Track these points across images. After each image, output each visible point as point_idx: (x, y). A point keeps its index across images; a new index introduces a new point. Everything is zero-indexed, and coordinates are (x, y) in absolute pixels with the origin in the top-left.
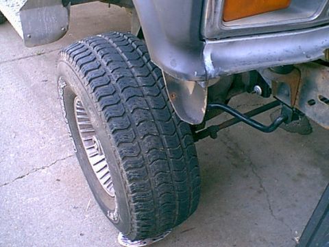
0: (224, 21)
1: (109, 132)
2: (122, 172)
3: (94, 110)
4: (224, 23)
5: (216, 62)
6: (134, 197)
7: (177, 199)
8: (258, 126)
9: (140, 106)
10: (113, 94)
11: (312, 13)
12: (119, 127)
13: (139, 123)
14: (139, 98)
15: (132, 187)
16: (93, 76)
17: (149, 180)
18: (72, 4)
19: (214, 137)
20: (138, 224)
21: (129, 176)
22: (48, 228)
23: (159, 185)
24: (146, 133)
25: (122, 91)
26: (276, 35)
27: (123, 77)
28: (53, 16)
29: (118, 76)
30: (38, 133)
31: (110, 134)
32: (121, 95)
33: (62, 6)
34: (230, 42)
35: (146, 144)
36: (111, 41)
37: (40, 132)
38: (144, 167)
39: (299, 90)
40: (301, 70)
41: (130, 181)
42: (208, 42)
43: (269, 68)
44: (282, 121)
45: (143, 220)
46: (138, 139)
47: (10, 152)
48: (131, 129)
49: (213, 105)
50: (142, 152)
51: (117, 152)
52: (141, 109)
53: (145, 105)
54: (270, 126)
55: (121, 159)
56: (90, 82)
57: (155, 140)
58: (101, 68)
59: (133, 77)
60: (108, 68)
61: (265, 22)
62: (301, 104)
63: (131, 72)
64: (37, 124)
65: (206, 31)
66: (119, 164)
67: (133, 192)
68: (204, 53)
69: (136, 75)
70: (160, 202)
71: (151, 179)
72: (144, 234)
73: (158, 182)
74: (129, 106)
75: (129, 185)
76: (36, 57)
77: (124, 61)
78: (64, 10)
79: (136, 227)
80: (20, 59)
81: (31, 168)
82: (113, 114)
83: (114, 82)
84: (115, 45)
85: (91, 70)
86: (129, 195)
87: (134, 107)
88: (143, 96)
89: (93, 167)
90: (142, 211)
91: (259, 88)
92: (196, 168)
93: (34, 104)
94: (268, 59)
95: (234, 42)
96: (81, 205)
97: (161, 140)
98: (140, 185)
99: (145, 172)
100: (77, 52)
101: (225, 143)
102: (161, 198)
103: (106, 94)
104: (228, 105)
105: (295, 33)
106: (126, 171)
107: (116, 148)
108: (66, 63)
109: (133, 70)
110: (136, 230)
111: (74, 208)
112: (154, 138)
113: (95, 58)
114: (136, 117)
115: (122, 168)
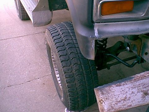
0: (102, 15)
1: (60, 61)
2: (64, 79)
3: (55, 52)
4: (101, 16)
5: (99, 33)
6: (69, 90)
7: (88, 93)
8: (127, 64)
9: (73, 51)
10: (63, 46)
11: (141, 13)
12: (64, 60)
13: (72, 59)
14: (74, 48)
15: (68, 85)
16: (56, 38)
17: (75, 83)
18: (54, 10)
19: (109, 69)
20: (71, 102)
21: (67, 81)
22: (37, 103)
23: (79, 86)
24: (75, 63)
25: (67, 45)
26: (126, 22)
27: (68, 39)
28: (45, 15)
29: (66, 39)
30: (39, 64)
31: (60, 62)
32: (66, 47)
33: (49, 11)
34: (105, 24)
35: (75, 68)
36: (65, 25)
37: (40, 64)
38: (73, 77)
39: (141, 48)
40: (142, 39)
41: (67, 83)
42: (95, 24)
43: (123, 36)
44: (136, 63)
45: (72, 101)
46: (71, 65)
47: (26, 71)
48: (69, 61)
49: (108, 55)
50: (73, 71)
51: (62, 70)
52: (74, 53)
53: (76, 51)
54: (132, 65)
55: (64, 73)
56: (54, 40)
57: (79, 67)
58: (59, 35)
59: (72, 40)
60: (62, 35)
61: (120, 16)
62: (142, 54)
63: (71, 37)
64: (39, 61)
65: (95, 19)
66: (63, 75)
67: (68, 88)
68: (94, 28)
69: (73, 39)
70: (80, 93)
71: (76, 83)
72: (73, 107)
73: (79, 85)
74: (69, 51)
75: (66, 85)
76: (43, 33)
77: (69, 33)
78: (50, 12)
79: (70, 104)
80: (36, 34)
81: (34, 78)
82: (62, 54)
83: (64, 41)
84: (67, 26)
85: (55, 36)
86: (67, 89)
87: (71, 52)
88: (75, 48)
89: (57, 79)
90: (72, 97)
91: (128, 48)
92: (97, 80)
93: (39, 52)
94: (123, 32)
95: (107, 24)
96: (52, 95)
97: (82, 66)
98: (71, 85)
99: (74, 80)
100: (51, 29)
101: (118, 74)
102: (80, 92)
103: (60, 46)
104: (118, 57)
105: (135, 22)
106: (66, 78)
107: (62, 68)
108: (47, 33)
109: (72, 37)
110: (70, 105)
111: (49, 96)
112: (78, 65)
113: (58, 31)
114: (71, 56)
115: (64, 77)
